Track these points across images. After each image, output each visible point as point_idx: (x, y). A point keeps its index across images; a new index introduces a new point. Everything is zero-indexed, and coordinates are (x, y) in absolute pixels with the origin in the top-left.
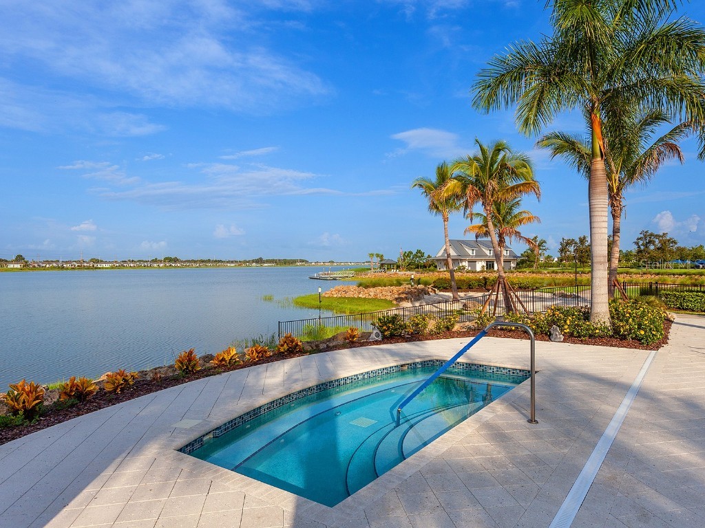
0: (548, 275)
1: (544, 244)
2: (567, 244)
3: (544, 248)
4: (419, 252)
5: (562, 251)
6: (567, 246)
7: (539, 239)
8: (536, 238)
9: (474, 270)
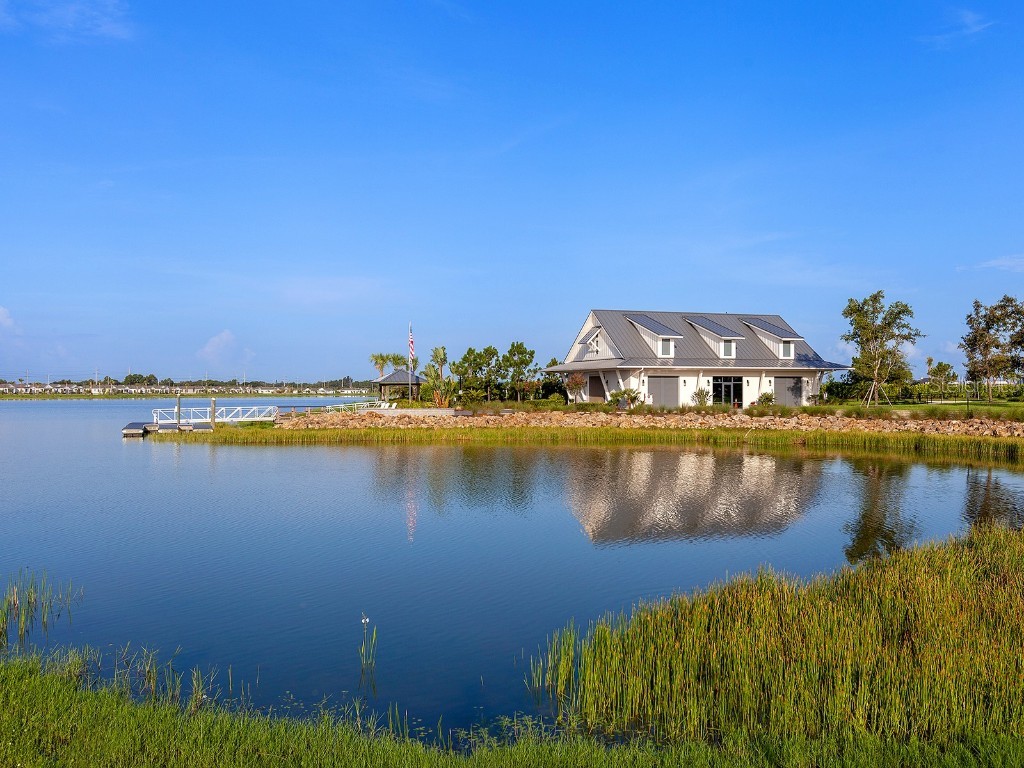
0: (912, 425)
1: (905, 319)
2: (991, 321)
3: (905, 332)
4: (518, 349)
5: (972, 343)
6: (988, 327)
7: (886, 304)
8: (875, 298)
9: (669, 406)
